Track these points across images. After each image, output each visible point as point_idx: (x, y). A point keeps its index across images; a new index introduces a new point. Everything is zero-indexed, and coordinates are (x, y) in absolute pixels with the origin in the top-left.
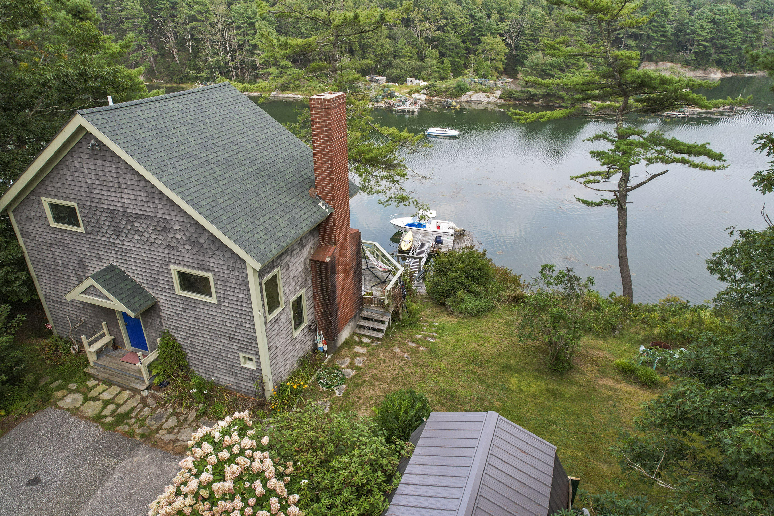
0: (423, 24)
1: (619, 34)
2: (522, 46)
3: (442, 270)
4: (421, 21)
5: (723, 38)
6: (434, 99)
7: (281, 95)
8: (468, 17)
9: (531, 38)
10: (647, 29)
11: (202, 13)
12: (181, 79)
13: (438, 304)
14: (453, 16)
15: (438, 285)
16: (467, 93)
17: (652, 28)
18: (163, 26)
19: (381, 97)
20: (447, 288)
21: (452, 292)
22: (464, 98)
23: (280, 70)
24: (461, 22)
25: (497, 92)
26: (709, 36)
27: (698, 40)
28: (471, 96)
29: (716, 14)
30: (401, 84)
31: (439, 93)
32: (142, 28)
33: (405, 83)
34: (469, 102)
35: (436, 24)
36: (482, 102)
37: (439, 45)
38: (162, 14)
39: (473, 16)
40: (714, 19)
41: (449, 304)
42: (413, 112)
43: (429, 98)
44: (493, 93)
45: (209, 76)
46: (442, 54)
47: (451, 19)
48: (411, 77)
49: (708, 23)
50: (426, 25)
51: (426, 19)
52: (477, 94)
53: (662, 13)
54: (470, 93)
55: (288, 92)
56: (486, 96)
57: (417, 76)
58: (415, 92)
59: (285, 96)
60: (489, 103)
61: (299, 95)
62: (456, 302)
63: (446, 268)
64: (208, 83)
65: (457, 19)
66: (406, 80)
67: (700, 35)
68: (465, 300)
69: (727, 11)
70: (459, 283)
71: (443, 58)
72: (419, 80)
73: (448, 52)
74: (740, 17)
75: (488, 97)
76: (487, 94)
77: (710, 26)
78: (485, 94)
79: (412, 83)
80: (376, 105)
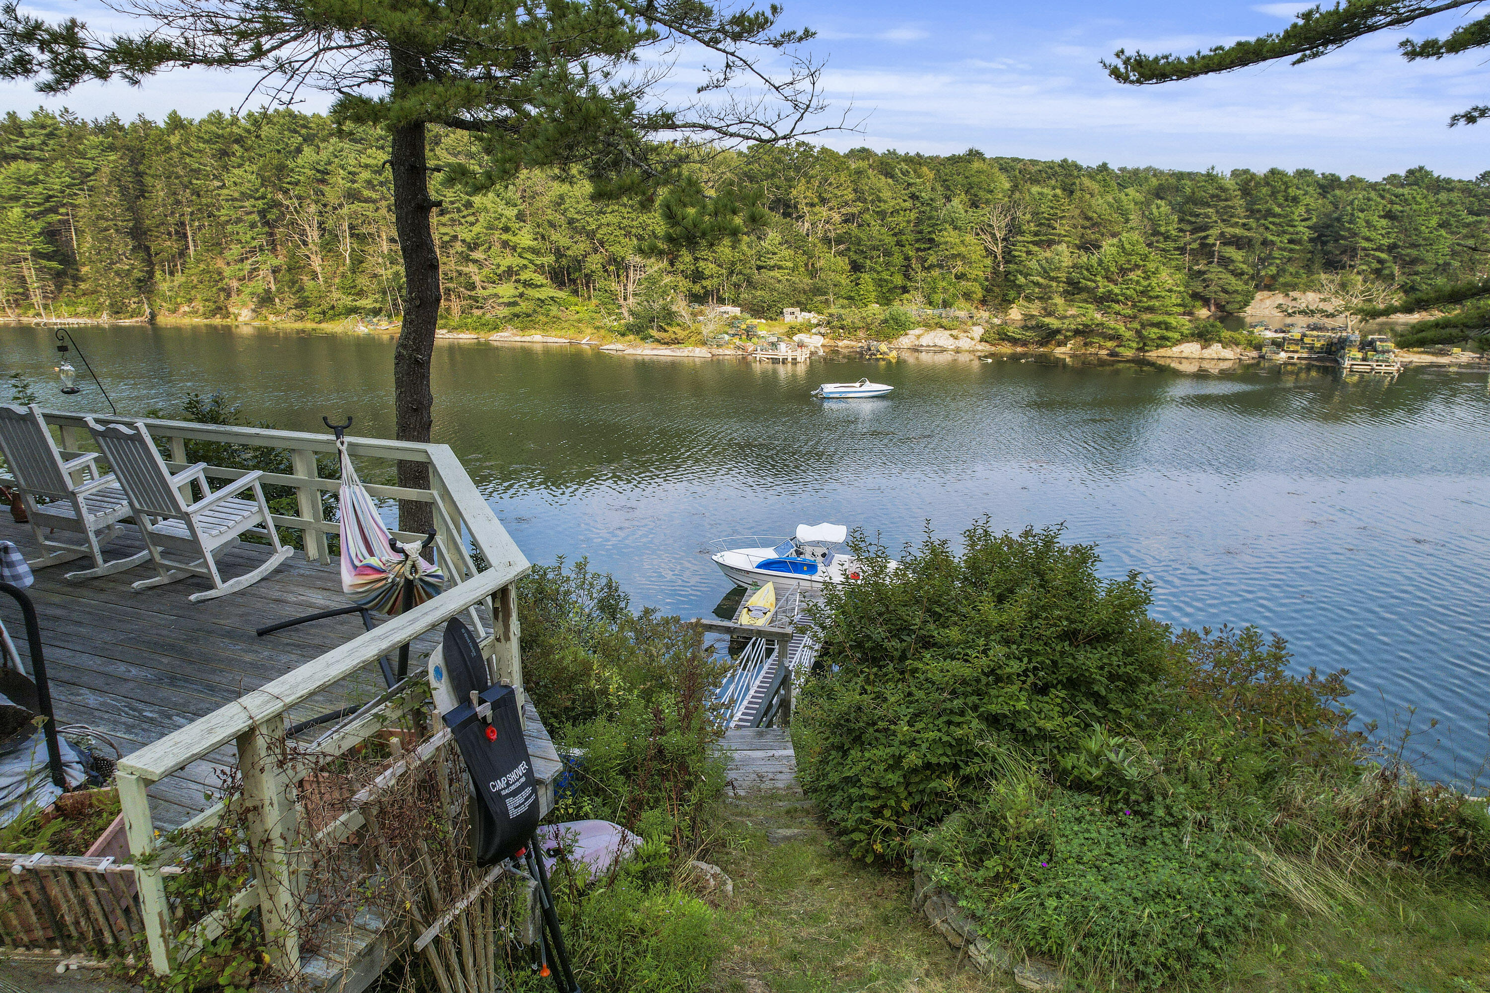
0: (817, 209)
1: (1206, 237)
2: (1017, 253)
3: (879, 647)
4: (812, 205)
5: (1414, 246)
6: (840, 344)
7: (518, 339)
8: (906, 198)
9: (1036, 239)
10: (1262, 230)
11: (373, 187)
12: (324, 313)
13: (861, 864)
14: (878, 196)
15: (858, 740)
16: (911, 332)
17: (1271, 226)
18: (298, 212)
19: (727, 337)
20: (913, 758)
21: (949, 783)
22: (905, 342)
23: (521, 289)
24: (893, 207)
25: (975, 328)
26: (1385, 242)
27: (1364, 249)
28: (918, 337)
29: (1392, 203)
30: (771, 319)
31: (851, 330)
32: (255, 217)
33: (780, 318)
34: (916, 350)
35: (843, 211)
36: (943, 350)
37: (848, 249)
38: (298, 190)
39: (917, 198)
40: (1390, 211)
41: (941, 874)
42: (795, 362)
43: (832, 343)
44: (965, 332)
45: (378, 305)
46: (856, 267)
47: (873, 202)
48: (792, 305)
49: (1380, 217)
50: (823, 212)
51: (823, 201)
52: (932, 334)
53: (1286, 200)
54: (918, 331)
55: (533, 331)
56: (951, 335)
57: (805, 305)
58: (800, 331)
59: (528, 339)
60: (958, 351)
61: (556, 336)
62: (993, 864)
63: (901, 630)
64: (375, 320)
65: (885, 202)
66: (782, 313)
67: (1368, 239)
68: (1059, 843)
69: (1414, 198)
70: (994, 721)
71: (859, 274)
72: (810, 312)
73: (868, 262)
74: (1439, 209)
75: (956, 338)
76: (954, 332)
77: (1384, 222)
78: (949, 332)
79: (793, 316)
80: (715, 351)
